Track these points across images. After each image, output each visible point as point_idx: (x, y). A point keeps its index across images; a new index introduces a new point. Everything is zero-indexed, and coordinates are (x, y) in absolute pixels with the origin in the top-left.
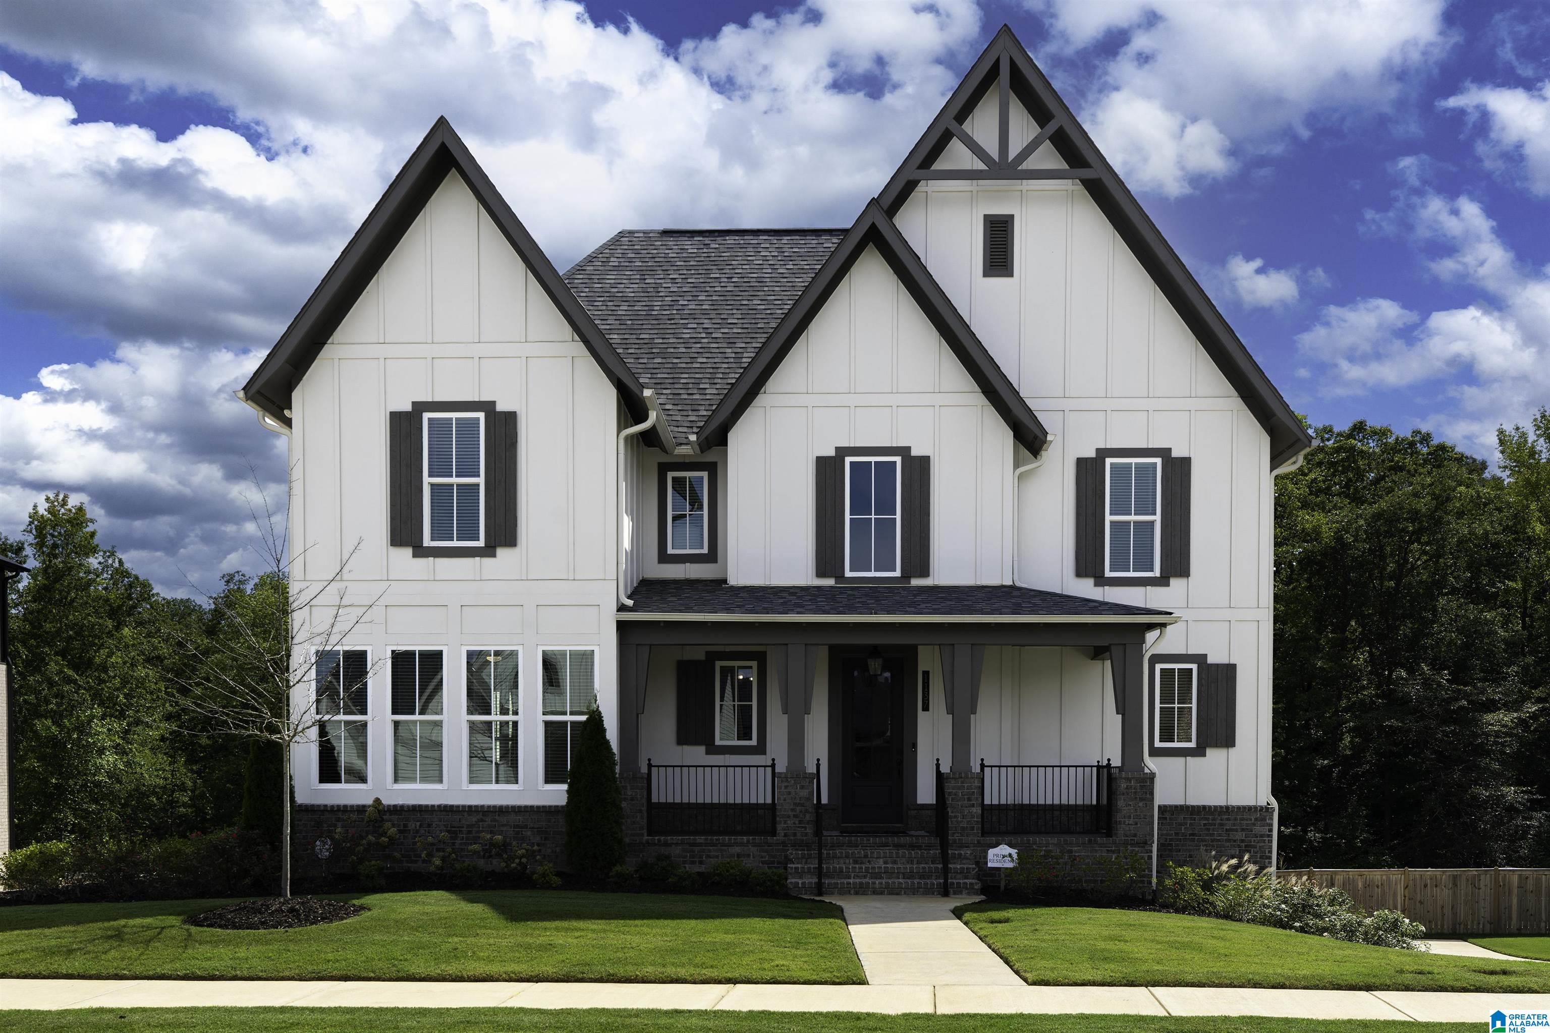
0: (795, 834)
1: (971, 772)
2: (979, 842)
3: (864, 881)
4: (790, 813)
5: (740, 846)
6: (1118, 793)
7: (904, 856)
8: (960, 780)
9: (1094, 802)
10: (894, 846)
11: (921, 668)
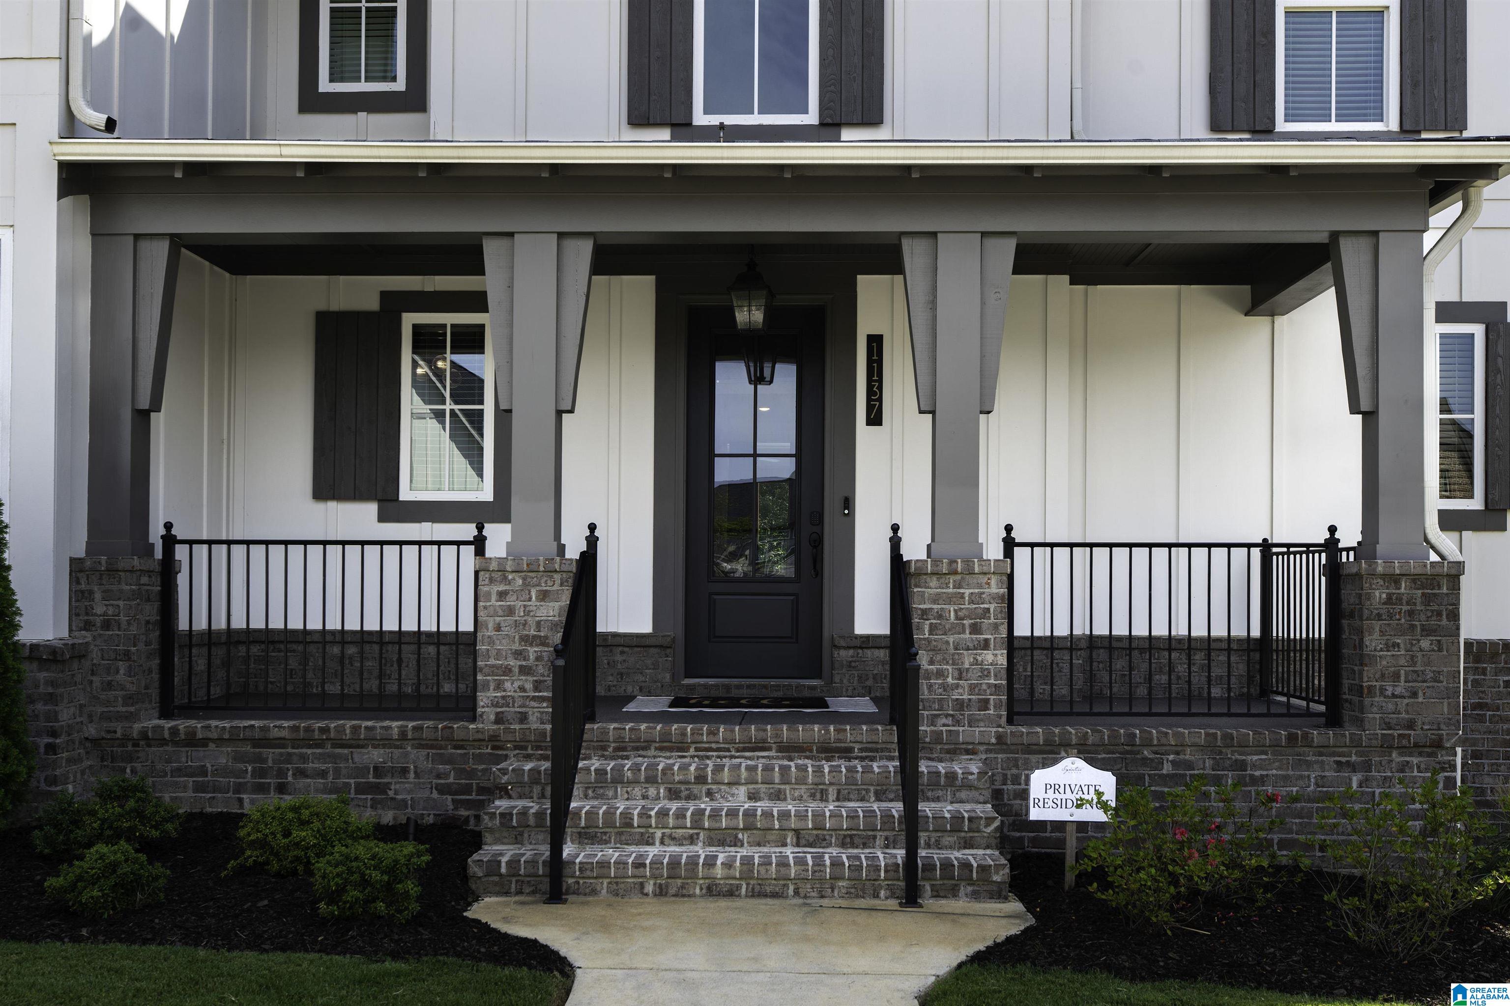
0: (523, 718)
1: (981, 559)
2: (1000, 737)
3: (684, 852)
4: (512, 662)
5: (384, 746)
6: (1366, 613)
7: (801, 781)
8: (952, 578)
9: (1256, 632)
10: (780, 749)
11: (865, 327)
